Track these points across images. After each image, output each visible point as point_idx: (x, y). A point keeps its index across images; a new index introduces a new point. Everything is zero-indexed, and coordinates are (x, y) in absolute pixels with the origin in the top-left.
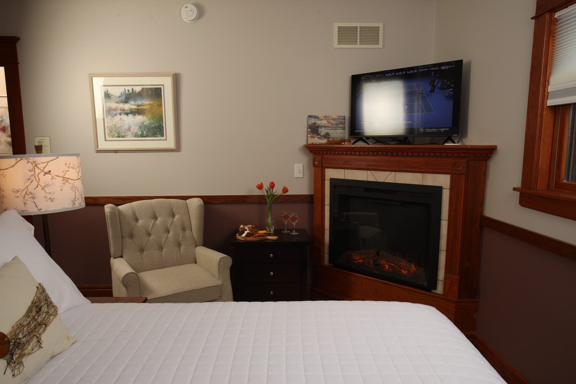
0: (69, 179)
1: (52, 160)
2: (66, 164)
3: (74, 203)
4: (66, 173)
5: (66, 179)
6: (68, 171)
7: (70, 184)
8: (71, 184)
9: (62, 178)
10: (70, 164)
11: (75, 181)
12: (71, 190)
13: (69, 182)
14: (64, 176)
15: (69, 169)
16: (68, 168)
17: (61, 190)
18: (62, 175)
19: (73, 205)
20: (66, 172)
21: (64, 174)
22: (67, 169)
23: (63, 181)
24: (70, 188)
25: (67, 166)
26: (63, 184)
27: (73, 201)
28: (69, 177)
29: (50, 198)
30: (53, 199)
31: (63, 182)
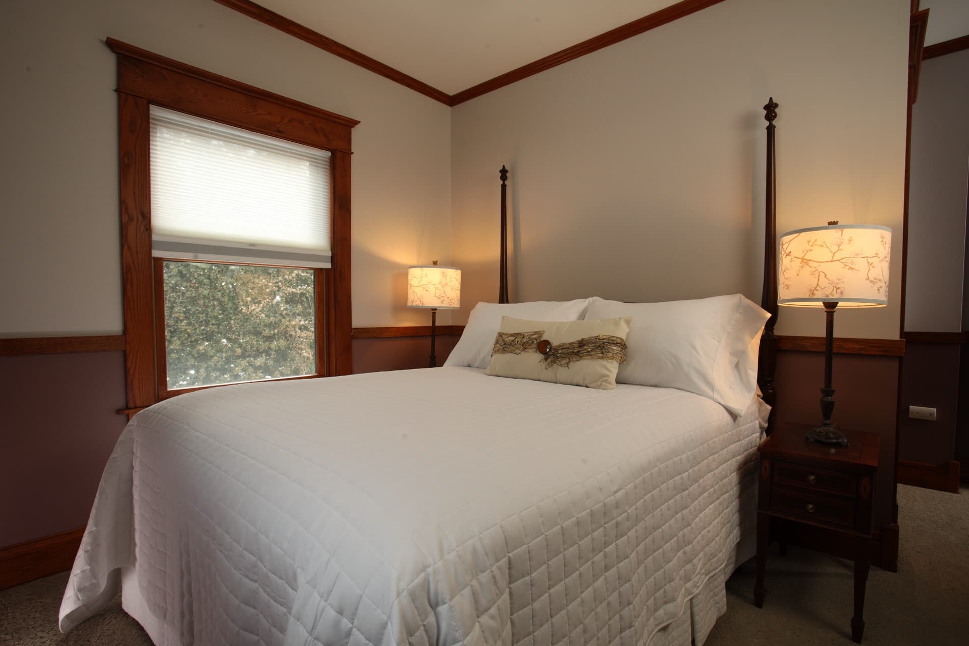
0: (810, 260)
1: (793, 239)
2: (809, 242)
3: (813, 293)
4: (806, 253)
5: (806, 261)
6: (810, 250)
7: (811, 267)
8: (813, 268)
9: (800, 260)
10: (816, 240)
11: (819, 264)
12: (811, 275)
13: (809, 265)
14: (804, 258)
15: (812, 248)
16: (812, 246)
17: (798, 275)
18: (801, 255)
19: (810, 295)
20: (808, 251)
21: (803, 255)
22: (809, 248)
23: (801, 263)
24: (810, 273)
25: (810, 244)
26: (800, 268)
27: (811, 290)
28: (810, 259)
29: (787, 285)
30: (789, 285)
31: (801, 265)
